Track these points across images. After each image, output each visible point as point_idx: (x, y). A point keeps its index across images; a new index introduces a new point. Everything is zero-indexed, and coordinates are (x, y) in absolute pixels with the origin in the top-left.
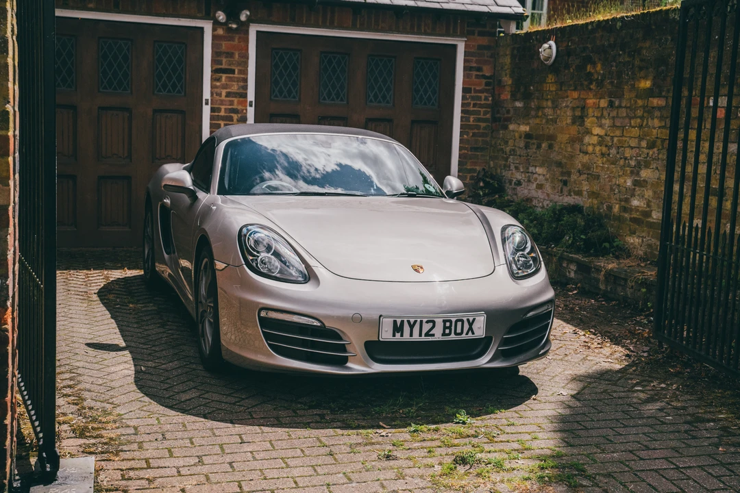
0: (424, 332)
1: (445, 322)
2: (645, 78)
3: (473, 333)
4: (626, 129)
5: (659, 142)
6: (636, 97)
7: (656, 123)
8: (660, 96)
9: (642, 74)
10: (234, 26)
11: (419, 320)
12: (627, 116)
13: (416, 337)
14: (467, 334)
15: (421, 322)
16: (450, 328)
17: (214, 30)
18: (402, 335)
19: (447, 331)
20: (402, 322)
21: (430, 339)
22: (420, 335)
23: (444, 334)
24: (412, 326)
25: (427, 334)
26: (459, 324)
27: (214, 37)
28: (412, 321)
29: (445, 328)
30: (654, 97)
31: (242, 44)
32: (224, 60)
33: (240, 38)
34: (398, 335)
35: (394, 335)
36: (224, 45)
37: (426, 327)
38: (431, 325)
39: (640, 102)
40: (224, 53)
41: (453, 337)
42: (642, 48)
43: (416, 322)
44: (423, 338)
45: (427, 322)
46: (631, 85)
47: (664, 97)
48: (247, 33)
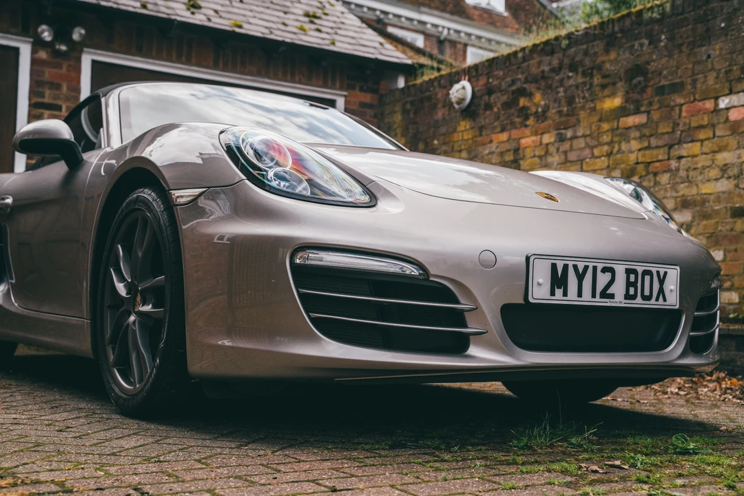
0: (599, 288)
1: (629, 272)
2: (612, 95)
3: (665, 300)
4: (587, 163)
5: (640, 168)
6: (600, 120)
7: (635, 145)
8: (637, 112)
9: (606, 92)
10: (64, 48)
11: (591, 265)
12: (587, 145)
13: (587, 299)
14: (657, 299)
15: (595, 268)
16: (634, 284)
17: (34, 52)
18: (565, 294)
19: (632, 291)
20: (566, 267)
21: (608, 303)
22: (594, 296)
23: (628, 296)
24: (580, 277)
25: (604, 294)
26: (647, 278)
27: (34, 62)
28: (581, 267)
29: (629, 284)
30: (628, 115)
31: (73, 74)
32: (47, 92)
33: (69, 66)
34: (559, 292)
35: (553, 293)
36: (48, 73)
37: (603, 279)
38: (608, 276)
39: (605, 126)
40: (48, 83)
41: (638, 302)
42: (603, 62)
43: (586, 268)
44: (599, 302)
45: (604, 270)
46: (590, 108)
47: (644, 112)
48: (79, 60)
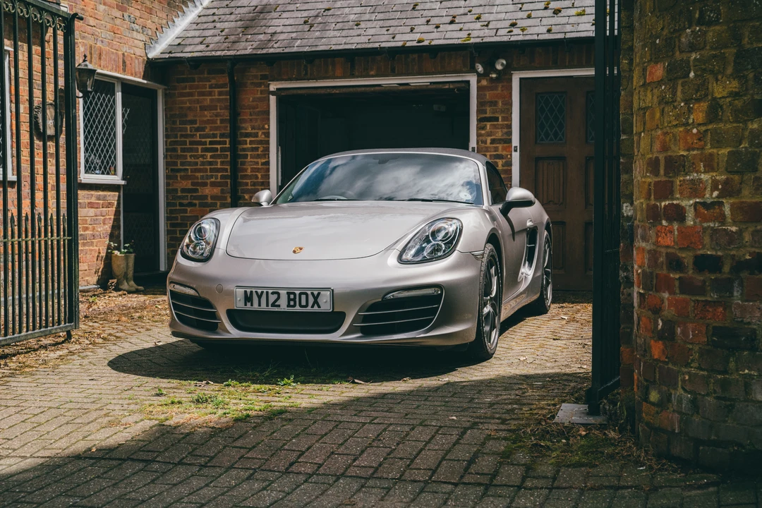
0: (271, 302)
1: (289, 294)
3: (319, 307)
11: (265, 291)
13: (264, 307)
14: (313, 307)
15: (267, 293)
16: (294, 300)
18: (252, 305)
19: (292, 303)
20: (251, 292)
21: (276, 309)
22: (267, 305)
23: (289, 306)
24: (260, 297)
25: (273, 305)
26: (303, 297)
28: (259, 291)
29: (289, 300)
34: (249, 304)
35: (246, 305)
37: (272, 298)
38: (276, 296)
41: (298, 309)
43: (262, 292)
44: (271, 309)
45: (273, 293)
